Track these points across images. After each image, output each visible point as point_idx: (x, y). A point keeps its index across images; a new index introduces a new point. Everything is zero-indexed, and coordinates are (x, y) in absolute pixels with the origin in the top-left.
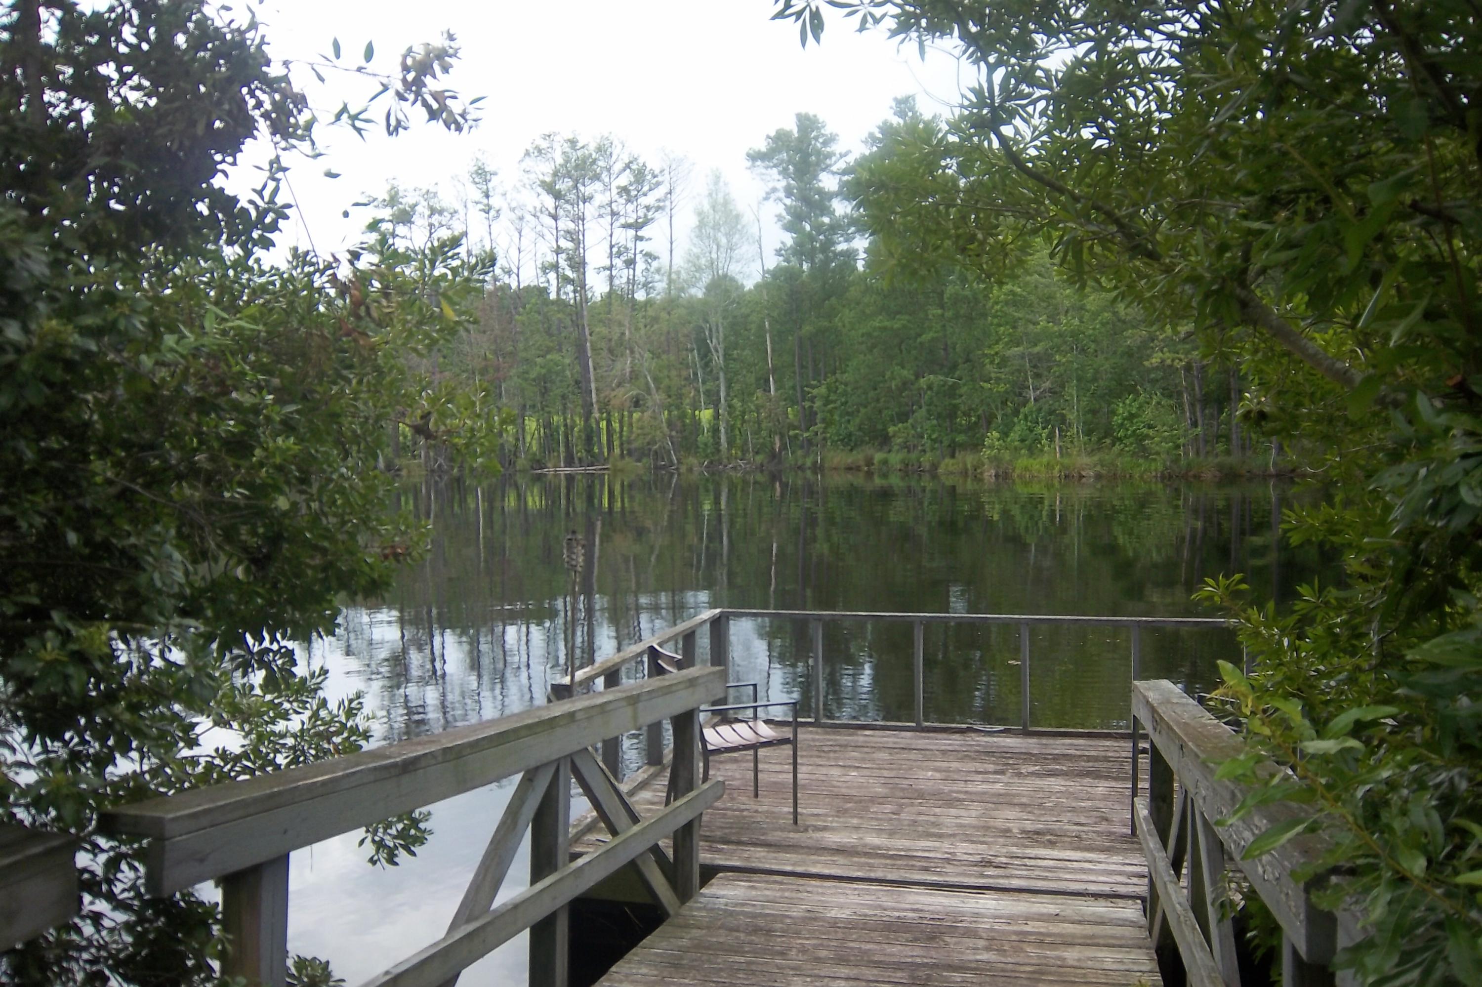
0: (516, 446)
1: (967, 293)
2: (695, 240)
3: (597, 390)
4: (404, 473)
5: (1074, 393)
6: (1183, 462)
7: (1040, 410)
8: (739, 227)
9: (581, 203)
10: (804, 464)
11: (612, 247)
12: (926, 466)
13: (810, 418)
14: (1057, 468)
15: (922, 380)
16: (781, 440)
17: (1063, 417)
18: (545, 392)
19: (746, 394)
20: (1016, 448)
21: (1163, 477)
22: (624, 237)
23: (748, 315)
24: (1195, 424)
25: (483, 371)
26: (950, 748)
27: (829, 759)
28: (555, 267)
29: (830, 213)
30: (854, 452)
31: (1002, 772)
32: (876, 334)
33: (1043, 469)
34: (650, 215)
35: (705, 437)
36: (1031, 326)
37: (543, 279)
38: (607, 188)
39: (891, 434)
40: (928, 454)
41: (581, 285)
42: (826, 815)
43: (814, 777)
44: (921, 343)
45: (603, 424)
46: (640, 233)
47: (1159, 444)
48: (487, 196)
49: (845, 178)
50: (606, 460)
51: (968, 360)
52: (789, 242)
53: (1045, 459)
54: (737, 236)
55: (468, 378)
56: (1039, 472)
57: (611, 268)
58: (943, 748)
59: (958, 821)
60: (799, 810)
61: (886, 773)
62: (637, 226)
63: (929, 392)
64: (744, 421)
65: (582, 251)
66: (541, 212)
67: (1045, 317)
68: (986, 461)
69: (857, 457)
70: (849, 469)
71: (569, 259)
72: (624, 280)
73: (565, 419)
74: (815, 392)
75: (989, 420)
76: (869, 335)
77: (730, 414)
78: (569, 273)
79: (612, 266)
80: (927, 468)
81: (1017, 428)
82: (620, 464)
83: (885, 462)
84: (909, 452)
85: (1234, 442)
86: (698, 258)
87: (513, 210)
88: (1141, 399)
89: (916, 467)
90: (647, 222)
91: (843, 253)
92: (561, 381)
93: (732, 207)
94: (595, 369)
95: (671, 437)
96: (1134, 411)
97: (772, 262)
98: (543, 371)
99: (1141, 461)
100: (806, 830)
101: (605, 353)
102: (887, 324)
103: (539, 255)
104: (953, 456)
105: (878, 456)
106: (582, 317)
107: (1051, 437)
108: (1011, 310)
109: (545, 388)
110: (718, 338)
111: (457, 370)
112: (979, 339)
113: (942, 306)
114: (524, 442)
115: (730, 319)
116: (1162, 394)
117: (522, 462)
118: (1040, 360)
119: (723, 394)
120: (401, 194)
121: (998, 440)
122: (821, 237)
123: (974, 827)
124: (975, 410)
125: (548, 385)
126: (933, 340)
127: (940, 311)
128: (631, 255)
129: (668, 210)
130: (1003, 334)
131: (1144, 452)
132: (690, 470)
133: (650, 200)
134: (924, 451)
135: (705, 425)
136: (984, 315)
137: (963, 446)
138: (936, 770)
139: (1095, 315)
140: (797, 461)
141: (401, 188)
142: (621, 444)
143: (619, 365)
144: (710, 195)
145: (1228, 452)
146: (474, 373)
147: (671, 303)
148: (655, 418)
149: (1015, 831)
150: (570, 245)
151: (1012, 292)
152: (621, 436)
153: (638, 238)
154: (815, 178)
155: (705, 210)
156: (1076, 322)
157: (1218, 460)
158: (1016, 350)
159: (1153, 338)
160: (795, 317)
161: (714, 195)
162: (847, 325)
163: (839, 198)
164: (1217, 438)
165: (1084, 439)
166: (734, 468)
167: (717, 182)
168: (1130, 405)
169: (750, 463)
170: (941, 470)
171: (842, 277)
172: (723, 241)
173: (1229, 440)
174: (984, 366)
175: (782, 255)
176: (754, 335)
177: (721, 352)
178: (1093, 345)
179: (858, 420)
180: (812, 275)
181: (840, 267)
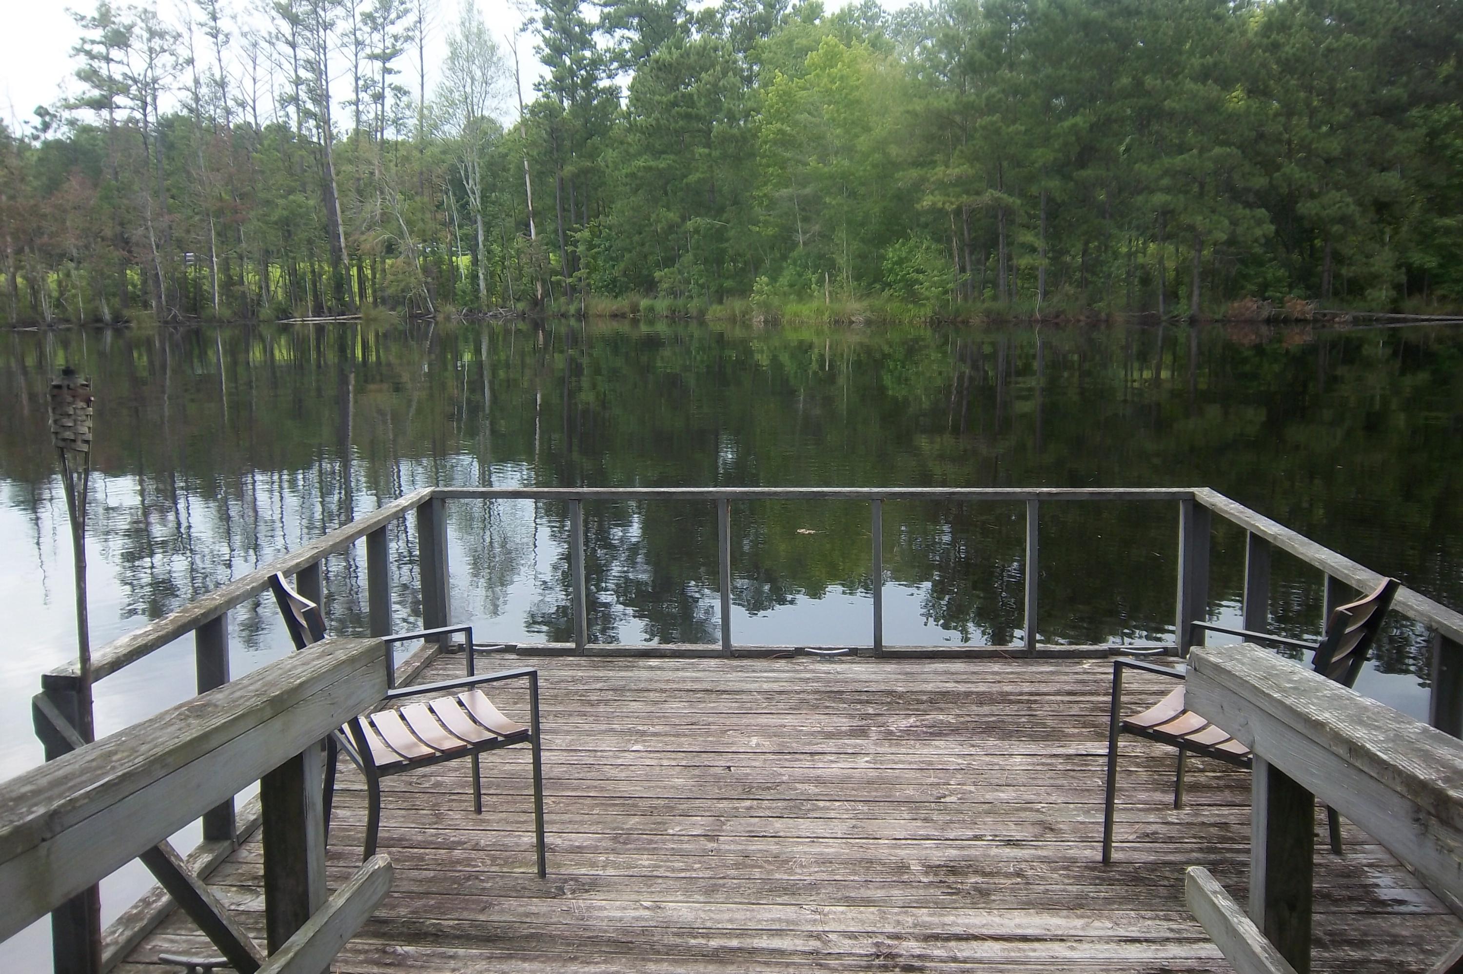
0: (260, 295)
1: (735, 131)
2: (448, 73)
3: (346, 234)
4: (133, 325)
5: (844, 236)
6: (951, 307)
7: (808, 255)
8: (495, 59)
9: (321, 29)
10: (567, 312)
11: (357, 79)
12: (693, 311)
13: (573, 263)
14: (827, 314)
15: (688, 223)
16: (543, 286)
17: (833, 261)
18: (288, 236)
19: (506, 240)
20: (785, 294)
21: (932, 323)
22: (371, 69)
23: (507, 155)
24: (963, 270)
25: (219, 213)
26: (776, 687)
27: (597, 717)
28: (295, 99)
29: (592, 46)
30: (619, 299)
31: (861, 732)
32: (640, 174)
33: (812, 315)
34: (398, 45)
35: (463, 284)
36: (800, 167)
37: (282, 113)
38: (351, 14)
39: (657, 279)
40: (695, 300)
41: (324, 121)
42: (595, 850)
43: (573, 758)
44: (687, 184)
45: (354, 271)
46: (388, 65)
47: (928, 289)
48: (215, 19)
49: (607, 10)
50: (358, 309)
51: (735, 203)
52: (549, 77)
53: (815, 305)
54: (493, 69)
55: (202, 220)
56: (809, 317)
57: (357, 103)
58: (766, 686)
59: (816, 849)
60: (549, 839)
61: (686, 744)
62: (385, 57)
63: (696, 236)
64: (504, 267)
65: (324, 83)
66: (278, 38)
67: (815, 157)
68: (755, 307)
69: (622, 304)
70: (614, 316)
71: (310, 91)
72: (372, 115)
73: (312, 265)
74: (578, 235)
75: (756, 266)
76: (633, 175)
77: (489, 259)
78: (310, 106)
79: (358, 100)
80: (695, 314)
81: (786, 273)
82: (373, 313)
83: (651, 309)
84: (675, 297)
85: (1001, 288)
86: (451, 92)
87: (244, 35)
88: (912, 243)
89: (683, 313)
90: (395, 53)
91: (604, 91)
92: (305, 224)
93: (487, 38)
94: (343, 212)
95: (426, 283)
96: (904, 255)
97: (531, 97)
98: (285, 213)
99: (911, 306)
100: (560, 893)
101: (353, 195)
102: (652, 163)
103: (276, 87)
104: (720, 302)
105: (644, 303)
106: (327, 155)
107: (821, 282)
108: (779, 150)
109: (288, 231)
110: (474, 180)
111: (190, 212)
112: (746, 180)
113: (708, 145)
114: (268, 290)
115: (487, 158)
116: (932, 238)
117: (266, 311)
118: (809, 202)
119: (481, 239)
120: (113, 12)
121: (767, 285)
122: (583, 72)
123: (845, 863)
124: (742, 255)
125: (292, 228)
126: (699, 181)
127: (707, 151)
128: (378, 89)
129: (417, 40)
130: (772, 175)
131: (912, 296)
132: (448, 318)
133: (398, 29)
134: (692, 297)
135: (463, 271)
136: (752, 155)
137: (731, 292)
138: (764, 731)
139: (866, 156)
140: (560, 308)
141: (113, 6)
142: (374, 291)
143: (368, 207)
144: (463, 23)
145: (995, 298)
146: (208, 215)
147: (423, 144)
148: (409, 264)
149: (915, 867)
150: (309, 75)
151: (781, 131)
152: (374, 283)
153: (387, 71)
154: (575, 8)
155: (458, 40)
156: (846, 163)
157: (986, 305)
158: (784, 192)
159: (923, 180)
160: (555, 156)
161: (467, 24)
162: (610, 165)
163: (601, 31)
164: (985, 283)
165: (853, 284)
166: (495, 316)
167: (470, 10)
168: (900, 249)
169: (511, 310)
170: (708, 317)
171: (605, 116)
172: (478, 74)
173: (995, 285)
174: (752, 208)
175: (541, 90)
176: (512, 176)
177: (478, 194)
178: (863, 188)
179: (622, 265)
180: (573, 112)
181: (603, 105)
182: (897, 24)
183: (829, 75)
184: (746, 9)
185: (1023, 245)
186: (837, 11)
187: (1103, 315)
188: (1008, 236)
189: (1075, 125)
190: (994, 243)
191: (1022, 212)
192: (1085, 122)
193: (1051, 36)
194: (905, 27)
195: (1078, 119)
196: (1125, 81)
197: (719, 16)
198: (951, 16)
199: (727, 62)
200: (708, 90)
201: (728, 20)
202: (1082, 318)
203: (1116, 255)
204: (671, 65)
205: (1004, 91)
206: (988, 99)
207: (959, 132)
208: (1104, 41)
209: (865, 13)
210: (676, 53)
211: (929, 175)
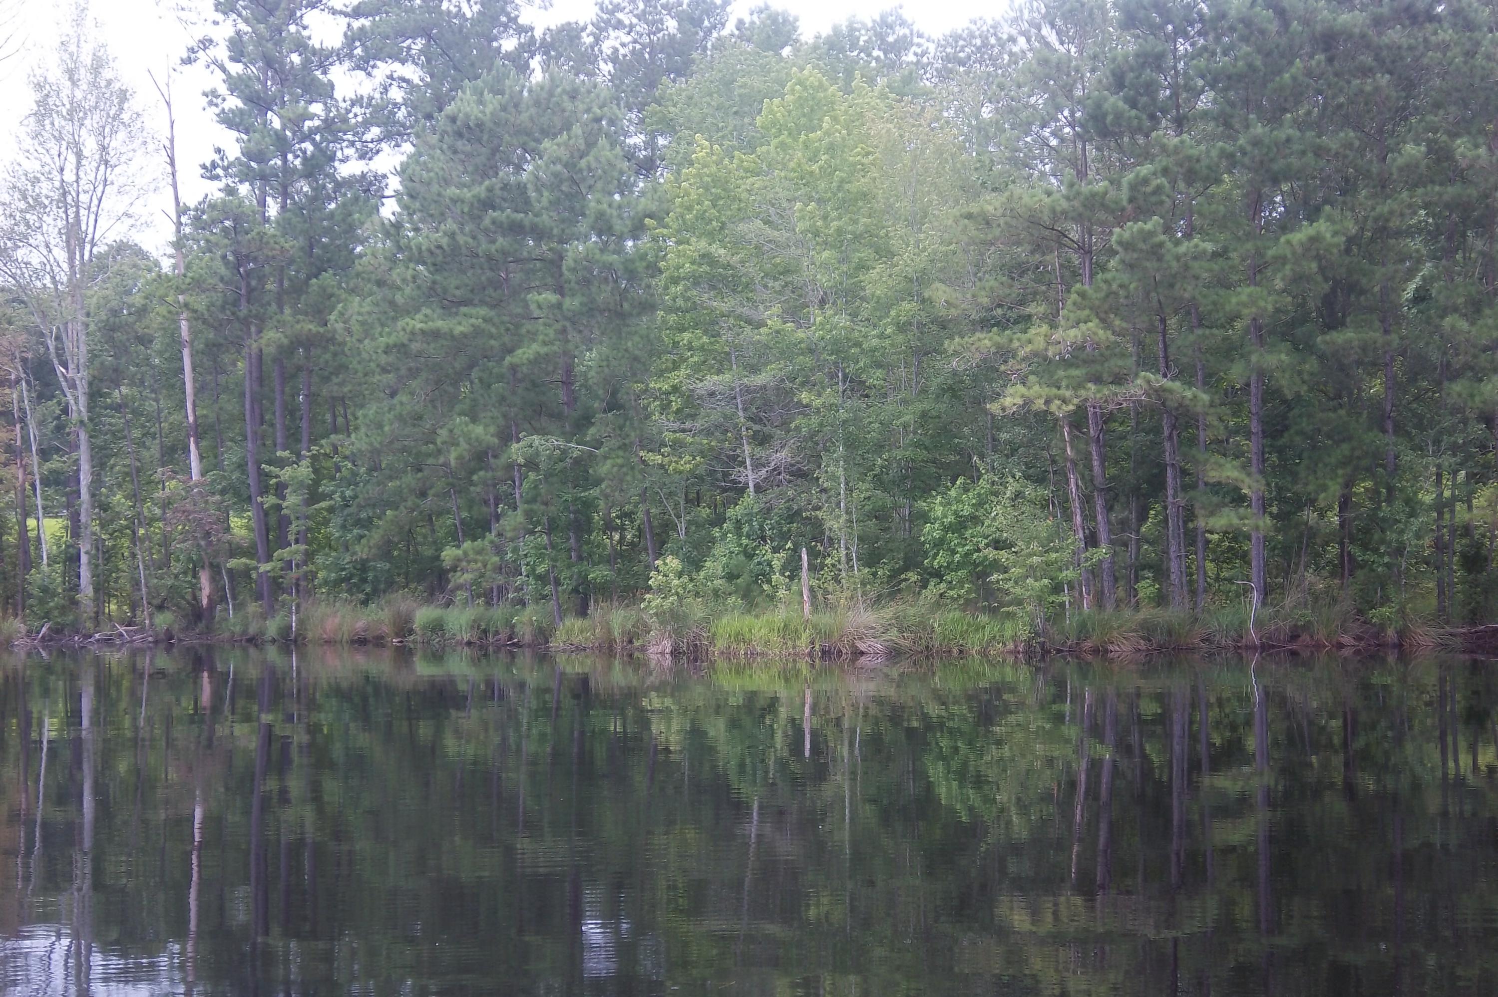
1: (614, 259)
2: (28, 143)
5: (840, 472)
6: (1070, 621)
7: (767, 511)
8: (125, 117)
10: (262, 633)
12: (525, 633)
13: (275, 531)
14: (805, 638)
15: (515, 446)
16: (213, 579)
17: (818, 524)
19: (139, 482)
20: (716, 593)
21: (1029, 654)
23: (143, 310)
24: (1092, 540)
29: (325, 92)
30: (372, 606)
32: (415, 347)
33: (774, 638)
35: (46, 573)
36: (748, 330)
39: (447, 564)
40: (529, 609)
44: (512, 367)
47: (1019, 581)
49: (356, 24)
51: (613, 405)
52: (234, 152)
53: (780, 615)
54: (122, 135)
56: (767, 643)
63: (532, 476)
64: (134, 538)
67: (776, 309)
68: (653, 621)
69: (377, 616)
70: (360, 642)
74: (286, 473)
76: (401, 348)
77: (102, 523)
80: (528, 638)
81: (719, 550)
83: (437, 627)
84: (488, 603)
85: (1174, 579)
86: (35, 181)
88: (983, 485)
89: (503, 636)
91: (349, 182)
93: (111, 76)
96: (967, 511)
99: (983, 618)
102: (440, 324)
104: (583, 612)
105: (423, 615)
107: (792, 569)
108: (705, 297)
110: (75, 358)
112: (636, 359)
113: (560, 290)
115: (103, 317)
116: (1026, 475)
118: (767, 405)
119: (85, 479)
121: (679, 576)
122: (306, 145)
124: (629, 515)
126: (536, 361)
127: (554, 298)
130: (689, 347)
131: (987, 598)
134: (521, 602)
135: (48, 548)
136: (648, 307)
137: (605, 591)
139: (884, 306)
140: (246, 626)
144: (64, 46)
145: (1161, 600)
151: (707, 258)
154: (292, 16)
155: (51, 79)
156: (843, 321)
157: (1142, 615)
158: (712, 381)
159: (1005, 353)
160: (243, 311)
161: (73, 48)
162: (356, 328)
163: (347, 64)
164: (1138, 569)
165: (861, 572)
166: (108, 641)
167: (78, 22)
168: (958, 501)
169: (142, 630)
170: (557, 643)
171: (350, 229)
172: (90, 146)
173: (1160, 572)
174: (648, 417)
175: (217, 178)
176: (160, 353)
177: (82, 388)
178: (879, 373)
179: (376, 536)
180: (284, 224)
181: (346, 211)
182: (948, 59)
183: (806, 146)
184: (642, 28)
185: (1217, 488)
186: (826, 31)
187: (1391, 633)
188: (1184, 472)
189: (1315, 239)
190: (1157, 485)
191: (1212, 420)
192: (1335, 233)
193: (1258, 62)
194: (962, 63)
195: (1322, 227)
196: (1412, 150)
197: (588, 40)
198: (1053, 26)
199: (598, 120)
200: (556, 175)
201: (607, 47)
202: (1347, 639)
203: (1413, 507)
204: (480, 125)
205: (1165, 171)
206: (1133, 187)
207: (1076, 259)
208: (1366, 72)
209: (881, 37)
210: (492, 102)
211: (1016, 344)
